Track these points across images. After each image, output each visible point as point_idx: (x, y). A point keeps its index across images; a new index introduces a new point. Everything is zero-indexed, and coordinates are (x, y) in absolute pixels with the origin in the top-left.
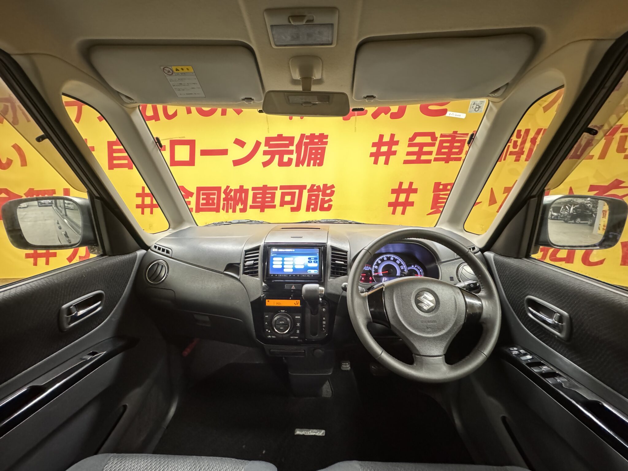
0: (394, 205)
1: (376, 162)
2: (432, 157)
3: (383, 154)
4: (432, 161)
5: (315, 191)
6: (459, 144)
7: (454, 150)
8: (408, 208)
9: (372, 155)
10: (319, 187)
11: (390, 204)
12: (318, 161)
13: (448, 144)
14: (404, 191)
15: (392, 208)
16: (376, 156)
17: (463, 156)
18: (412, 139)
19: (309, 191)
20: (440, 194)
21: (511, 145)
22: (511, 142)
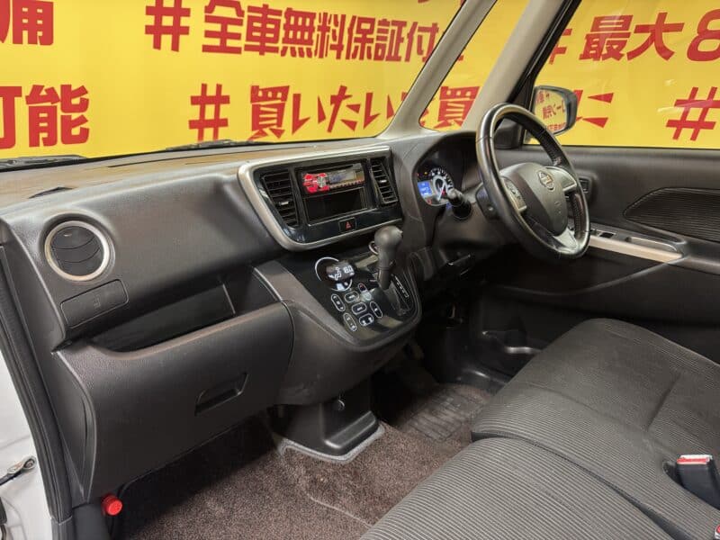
0: (199, 125)
1: (157, 45)
2: (241, 43)
3: (167, 30)
4: (243, 49)
5: (45, 99)
6: (273, 26)
7: (268, 35)
8: (220, 129)
9: (149, 30)
10: (51, 91)
11: (193, 124)
12: (40, 34)
13: (259, 25)
14: (211, 100)
16: (156, 31)
17: (280, 45)
18: (209, 9)
19: (29, 100)
20: (260, 106)
21: (330, 34)
22: (329, 31)
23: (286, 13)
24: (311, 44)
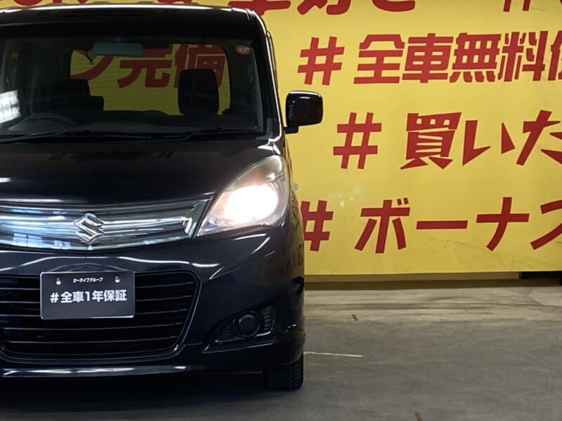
1: (309, 81)
2: (399, 73)
3: (319, 68)
4: (401, 77)
6: (440, 53)
7: (433, 63)
8: (368, 156)
9: (301, 69)
11: (337, 151)
13: (422, 54)
14: (359, 128)
15: (340, 158)
16: (308, 70)
17: (450, 71)
18: (364, 45)
20: (419, 134)
21: (524, 54)
22: (522, 52)
23: (457, 39)
24: (495, 67)
